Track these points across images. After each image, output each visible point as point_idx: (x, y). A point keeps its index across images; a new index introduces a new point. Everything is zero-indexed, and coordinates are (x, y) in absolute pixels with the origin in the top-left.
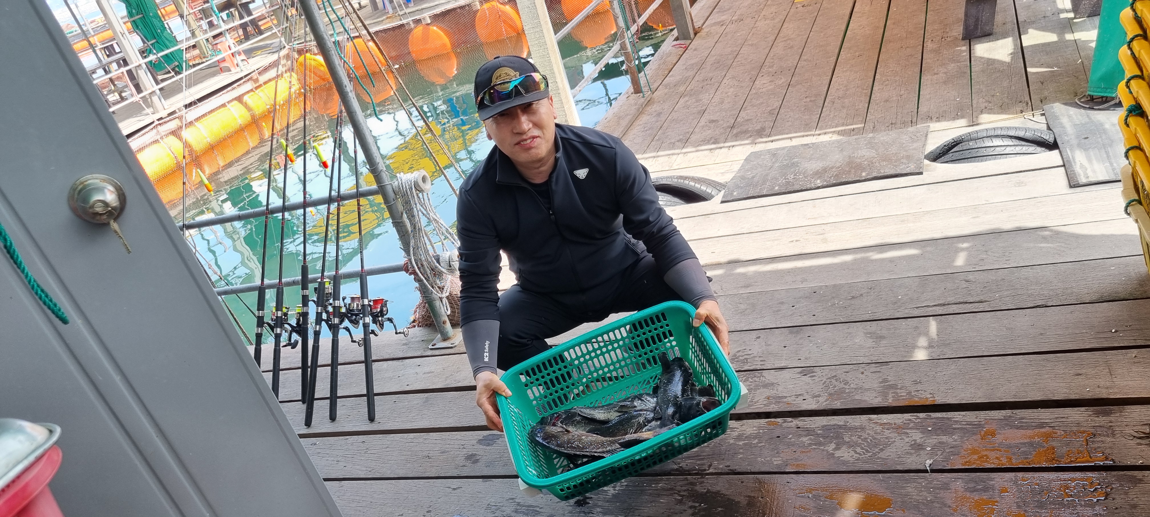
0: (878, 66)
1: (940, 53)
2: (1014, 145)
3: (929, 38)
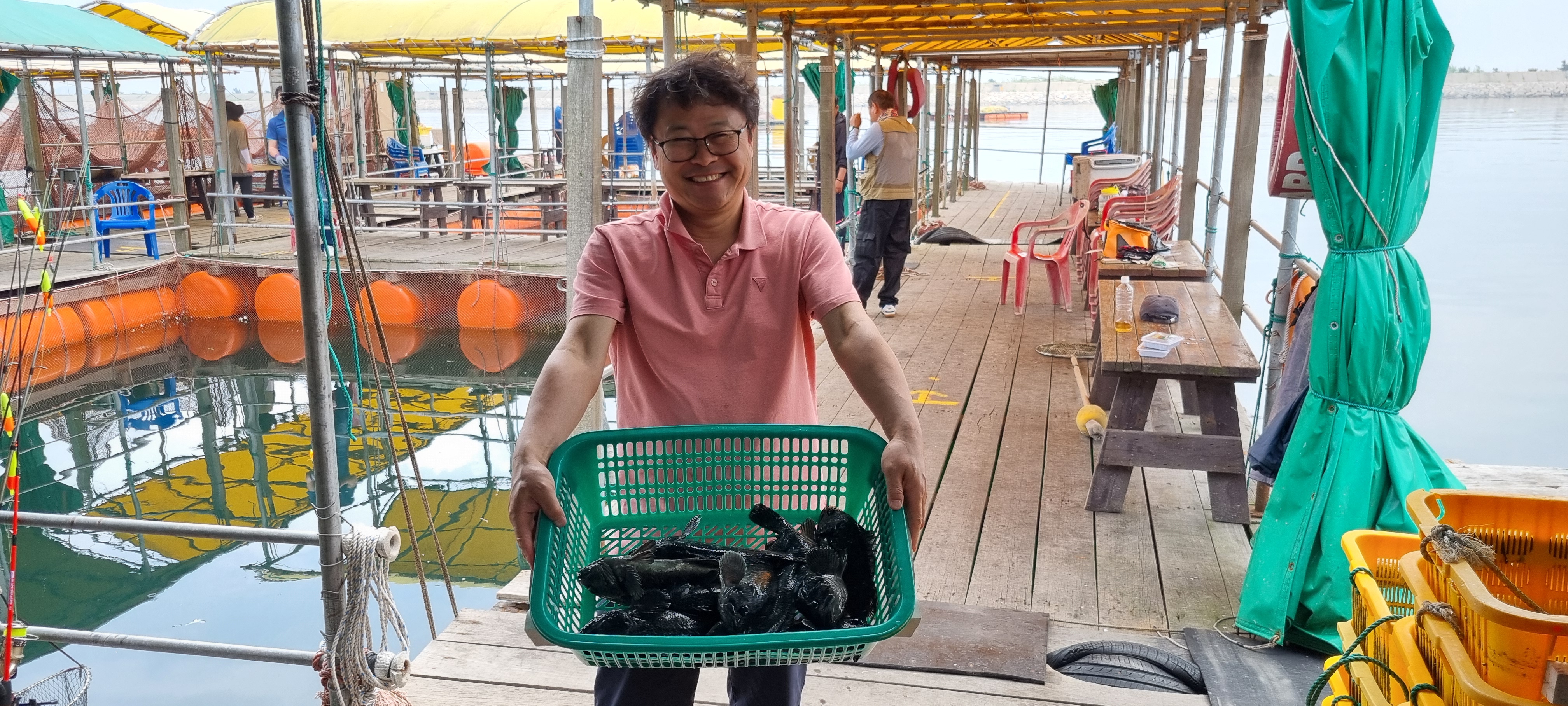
0: (987, 515)
1: (1060, 519)
2: (1154, 674)
3: (1048, 497)
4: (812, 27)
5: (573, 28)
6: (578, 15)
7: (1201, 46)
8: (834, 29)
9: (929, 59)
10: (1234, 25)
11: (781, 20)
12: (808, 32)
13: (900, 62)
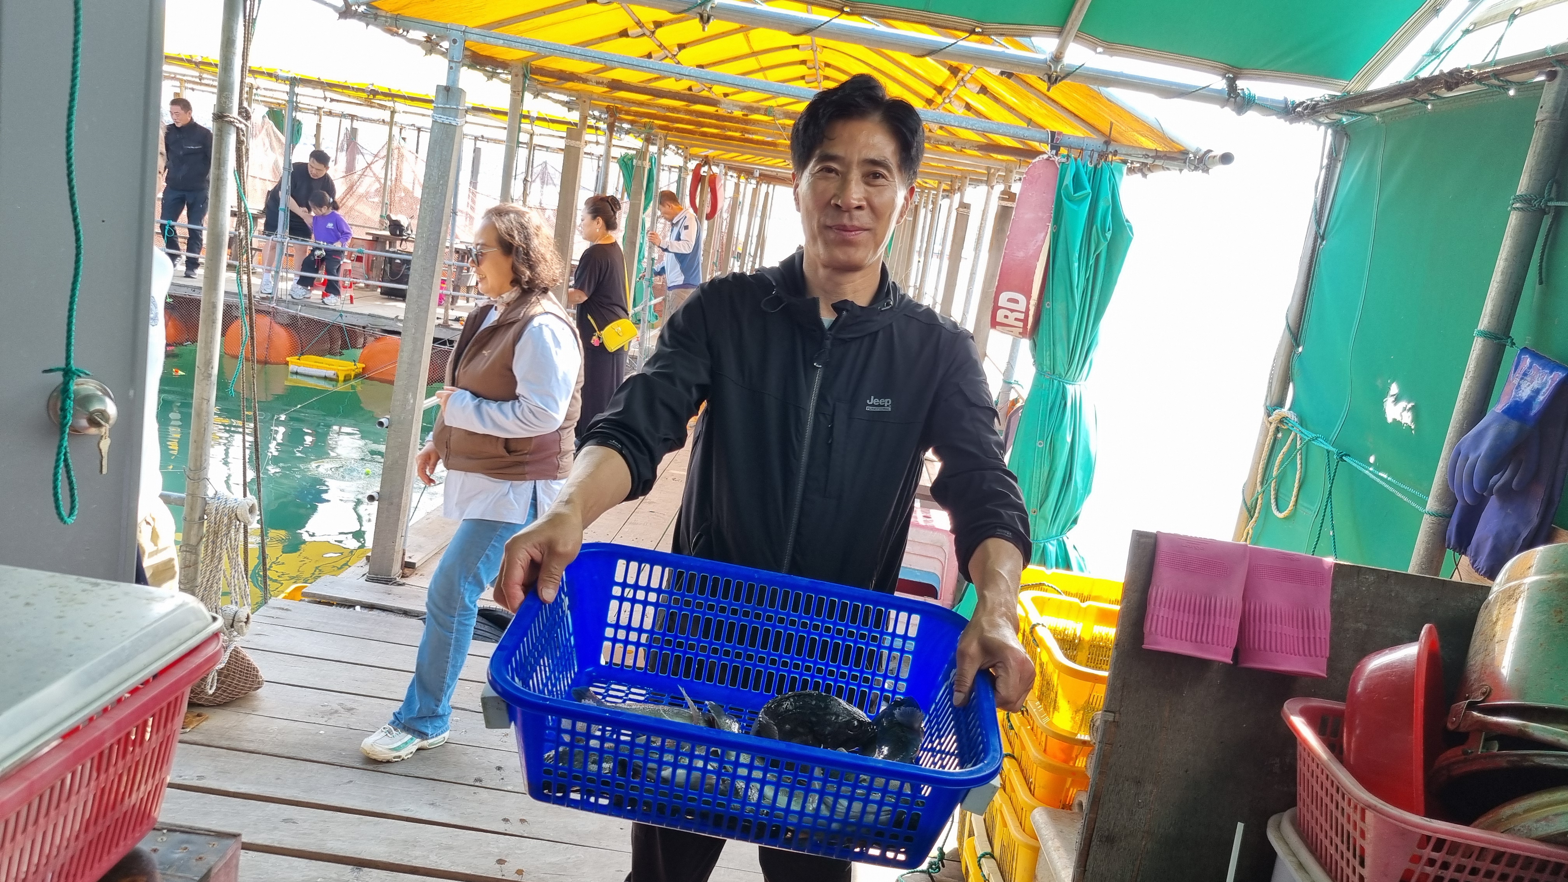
4: (632, 123)
5: (441, 96)
6: (445, 84)
7: (966, 201)
8: (651, 128)
9: (730, 168)
10: (992, 187)
11: (608, 112)
12: (626, 126)
13: (704, 166)
